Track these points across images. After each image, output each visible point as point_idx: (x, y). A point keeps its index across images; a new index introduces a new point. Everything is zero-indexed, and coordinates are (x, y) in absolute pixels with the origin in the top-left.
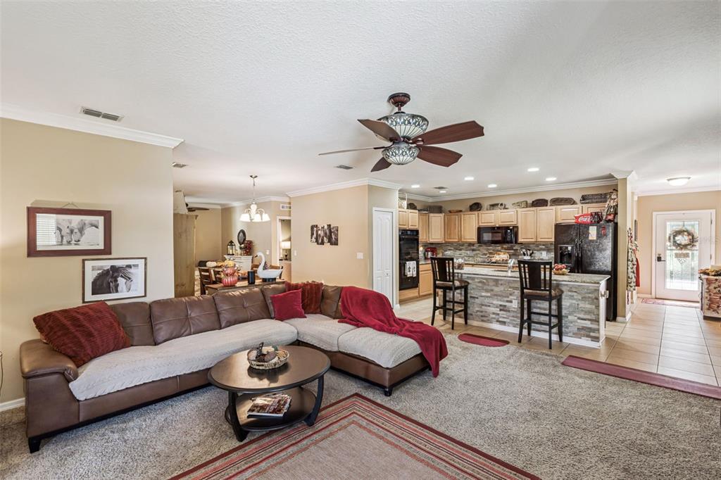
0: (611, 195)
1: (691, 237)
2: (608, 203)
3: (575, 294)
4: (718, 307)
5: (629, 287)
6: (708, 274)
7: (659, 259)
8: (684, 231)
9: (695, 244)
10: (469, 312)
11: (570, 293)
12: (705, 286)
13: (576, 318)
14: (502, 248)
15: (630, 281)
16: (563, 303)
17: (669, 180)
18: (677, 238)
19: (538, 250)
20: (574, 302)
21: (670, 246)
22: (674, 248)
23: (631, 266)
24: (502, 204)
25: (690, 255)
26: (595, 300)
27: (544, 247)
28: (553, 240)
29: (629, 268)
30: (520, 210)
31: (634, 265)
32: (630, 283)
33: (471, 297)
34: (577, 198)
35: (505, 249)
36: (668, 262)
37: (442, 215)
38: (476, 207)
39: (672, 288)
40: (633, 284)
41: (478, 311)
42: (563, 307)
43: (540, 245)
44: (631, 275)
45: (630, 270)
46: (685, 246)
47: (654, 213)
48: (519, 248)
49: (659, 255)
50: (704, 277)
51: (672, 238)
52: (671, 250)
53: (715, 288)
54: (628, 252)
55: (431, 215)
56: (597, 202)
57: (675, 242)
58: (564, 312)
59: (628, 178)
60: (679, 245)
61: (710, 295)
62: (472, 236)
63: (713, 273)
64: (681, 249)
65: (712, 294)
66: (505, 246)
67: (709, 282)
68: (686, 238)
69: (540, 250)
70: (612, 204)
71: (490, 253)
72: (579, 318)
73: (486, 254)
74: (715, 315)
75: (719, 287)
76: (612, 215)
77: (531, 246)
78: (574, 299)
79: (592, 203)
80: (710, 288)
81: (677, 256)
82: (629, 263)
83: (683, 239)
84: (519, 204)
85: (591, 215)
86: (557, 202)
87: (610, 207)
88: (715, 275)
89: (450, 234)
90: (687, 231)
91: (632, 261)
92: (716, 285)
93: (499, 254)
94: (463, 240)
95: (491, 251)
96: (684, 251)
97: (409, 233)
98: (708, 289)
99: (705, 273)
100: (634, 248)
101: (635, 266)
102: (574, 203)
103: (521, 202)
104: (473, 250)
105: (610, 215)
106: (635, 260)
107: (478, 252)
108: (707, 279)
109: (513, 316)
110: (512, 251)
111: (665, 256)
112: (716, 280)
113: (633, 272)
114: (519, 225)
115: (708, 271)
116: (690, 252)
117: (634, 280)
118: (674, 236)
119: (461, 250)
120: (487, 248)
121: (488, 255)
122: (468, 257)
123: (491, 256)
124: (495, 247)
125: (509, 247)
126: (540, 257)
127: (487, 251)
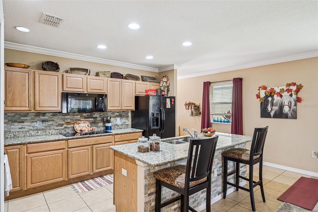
2: (161, 83)
14: (81, 116)
27: (118, 114)
35: (85, 118)
43: (115, 112)
48: (98, 116)
62: (51, 104)
66: (84, 115)
69: (115, 117)
73: (62, 125)
93: (79, 124)
95: (69, 121)
107: (51, 123)
110: (92, 119)
119: (23, 122)
120: (64, 117)
121: (65, 126)
122: (36, 131)
123: (68, 126)
124: (73, 115)
125: (87, 115)
126: (115, 123)
127: (64, 121)
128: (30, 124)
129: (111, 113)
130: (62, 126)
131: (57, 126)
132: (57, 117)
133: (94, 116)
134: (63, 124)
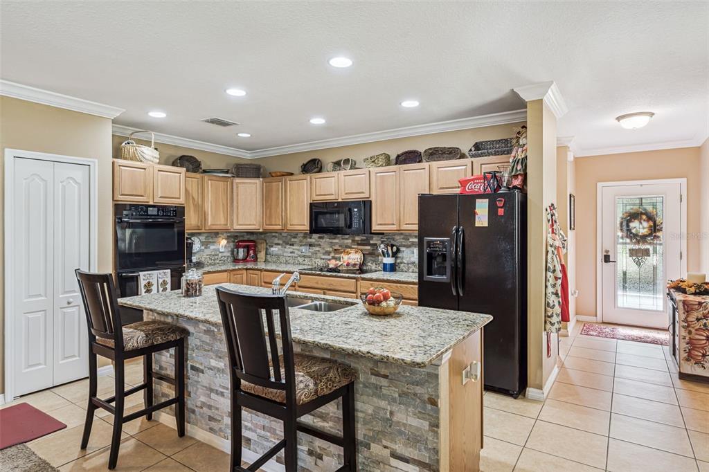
0: (518, 142)
1: (651, 223)
2: (513, 154)
3: (384, 382)
4: (704, 355)
5: (548, 326)
6: (684, 291)
7: (607, 259)
8: (642, 214)
9: (658, 234)
10: (190, 403)
11: (373, 379)
12: (680, 315)
13: (387, 452)
14: (354, 241)
15: (550, 311)
16: (359, 405)
17: (619, 119)
18: (632, 225)
19: (408, 247)
20: (383, 404)
21: (622, 238)
22: (628, 240)
23: (551, 281)
24: (347, 161)
25: (651, 252)
26: (429, 406)
27: (416, 240)
28: (416, 227)
29: (549, 284)
30: (374, 170)
31: (556, 278)
32: (552, 316)
33: (193, 368)
34: (466, 146)
35: (358, 244)
36: (619, 262)
37: (258, 181)
38: (313, 166)
39: (626, 306)
40: (555, 319)
41: (204, 405)
42: (360, 415)
44: (553, 300)
45: (550, 290)
46: (643, 238)
47: (600, 185)
48: (378, 242)
49: (607, 251)
50: (679, 297)
51: (624, 224)
52: (623, 243)
53: (698, 320)
54: (547, 252)
55: (237, 180)
56: (496, 154)
57: (629, 230)
58: (361, 432)
59: (545, 99)
60: (636, 235)
61: (690, 333)
62: (301, 221)
63: (693, 290)
64: (638, 242)
65: (693, 330)
66: (357, 238)
67: (688, 307)
68: (645, 224)
70: (520, 156)
71: (336, 251)
72: (394, 455)
74: (698, 371)
75: (705, 317)
76: (520, 177)
77: (397, 237)
78: (384, 397)
79: (489, 154)
80: (689, 319)
81: (633, 253)
82: (549, 274)
83: (641, 227)
84: (373, 160)
85: (485, 178)
86: (436, 154)
87: (516, 162)
88: (695, 294)
89: (270, 217)
90: (646, 214)
91: (554, 271)
92: (700, 315)
93: (348, 253)
94: (289, 227)
95: (337, 247)
96: (643, 247)
97: (152, 211)
98: (686, 320)
99: (679, 288)
100: (557, 243)
101: (559, 282)
102: (463, 156)
103: (378, 157)
104: (311, 245)
105: (516, 176)
106: (558, 268)
107: (317, 249)
108: (684, 302)
109: (264, 428)
110: (368, 248)
111: (615, 253)
112: (700, 304)
113: (556, 294)
114: (373, 199)
115: (683, 285)
116: (651, 248)
117: (558, 309)
118: (628, 222)
119: (293, 245)
120: (331, 241)
121: (332, 254)
122: (303, 258)
123: (337, 256)
124: (343, 239)
125: (362, 240)
126: (410, 258)
127: (331, 247)
128: (298, 248)
129: (402, 237)
130: (329, 255)
131: (324, 254)
132: (324, 240)
133: (371, 242)
134: (330, 252)
